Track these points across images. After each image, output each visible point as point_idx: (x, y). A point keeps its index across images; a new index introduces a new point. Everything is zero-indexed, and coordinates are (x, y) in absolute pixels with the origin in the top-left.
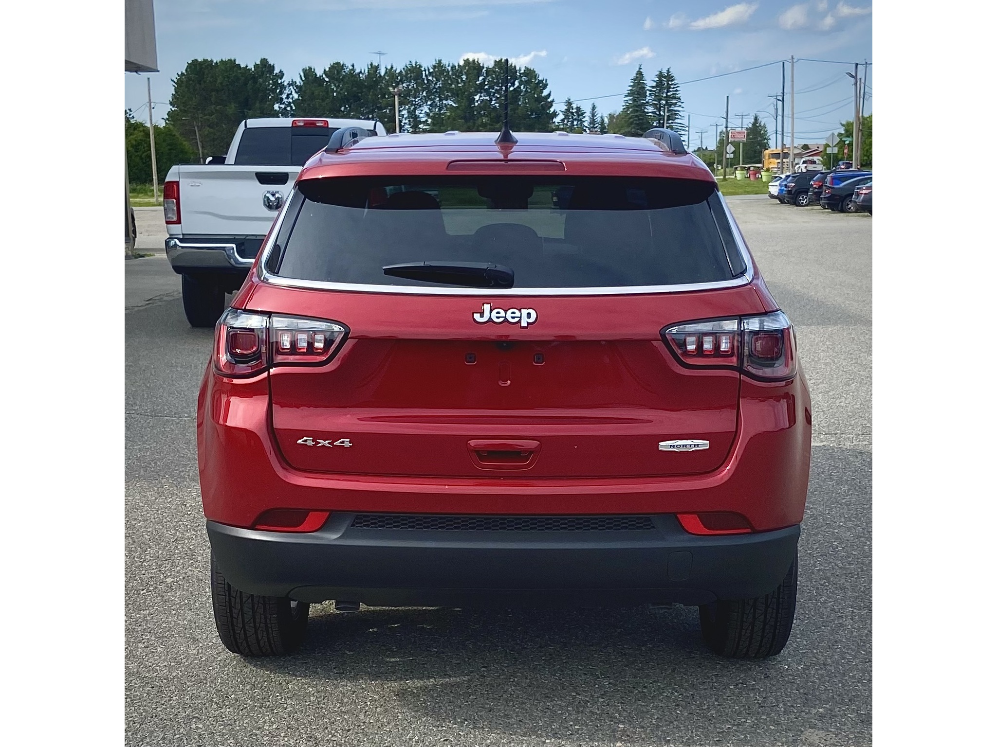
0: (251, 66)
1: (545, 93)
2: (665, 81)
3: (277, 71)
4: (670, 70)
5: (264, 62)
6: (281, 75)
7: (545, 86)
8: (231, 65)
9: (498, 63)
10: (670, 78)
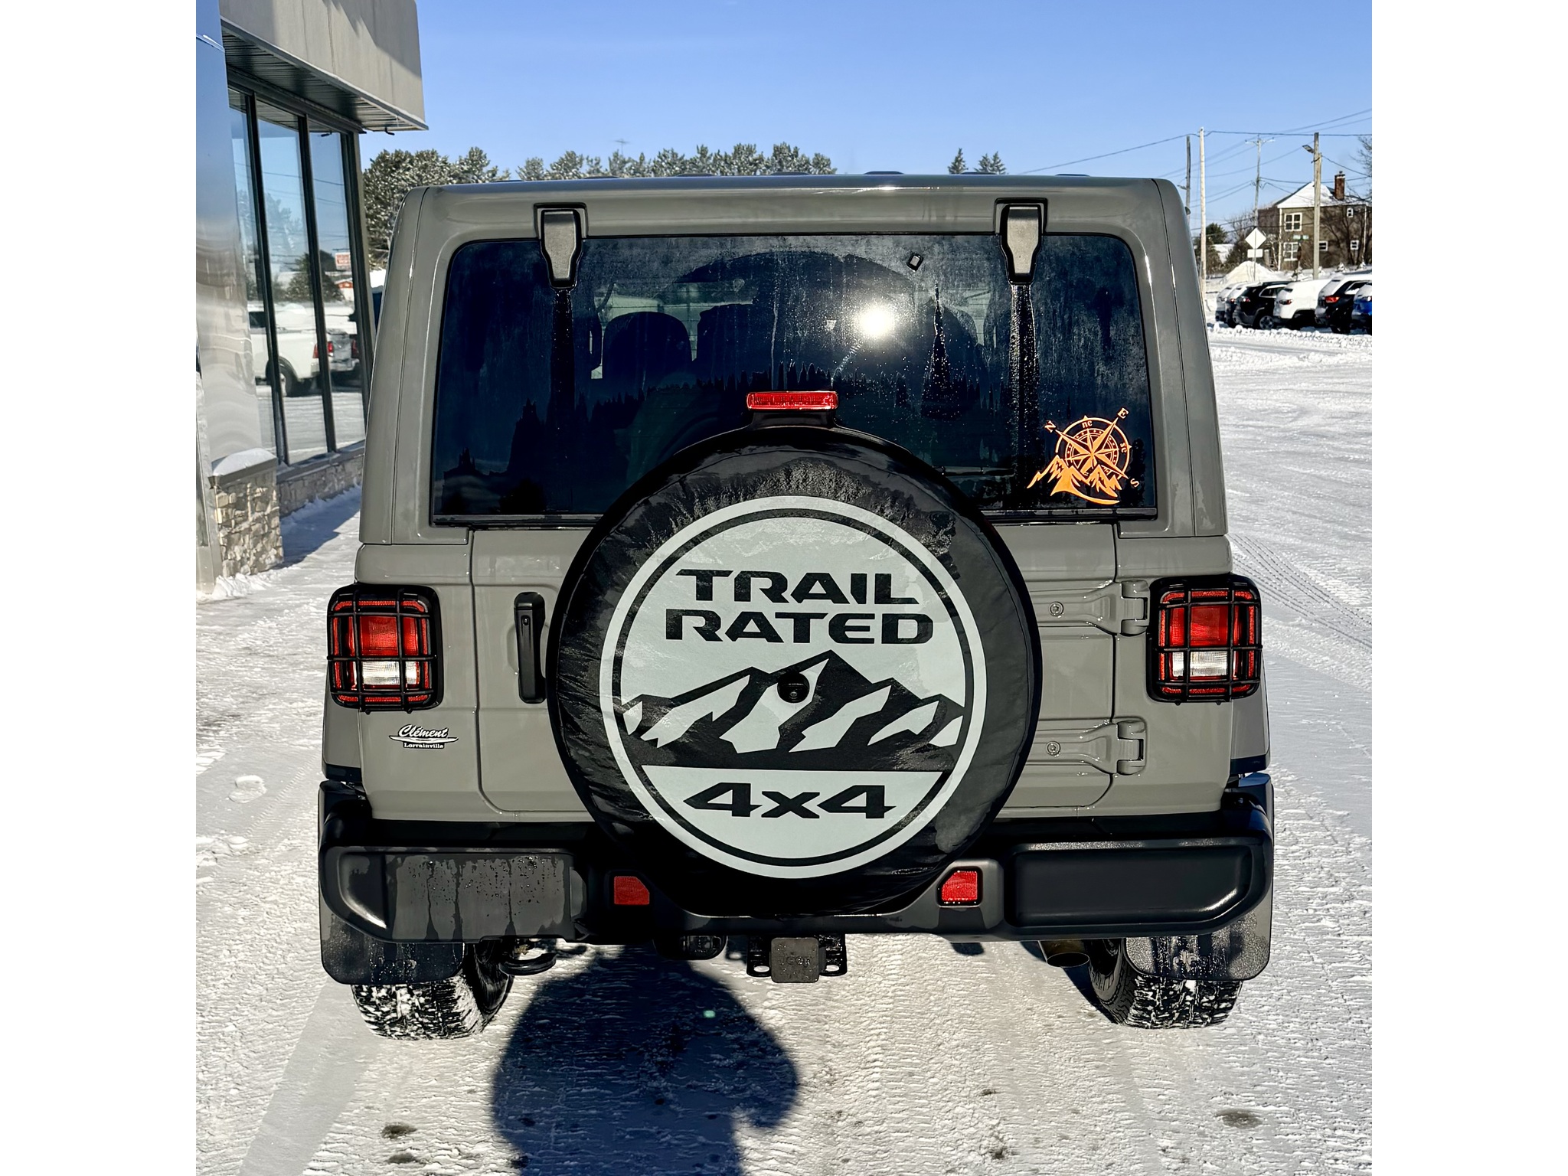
4: (999, 156)
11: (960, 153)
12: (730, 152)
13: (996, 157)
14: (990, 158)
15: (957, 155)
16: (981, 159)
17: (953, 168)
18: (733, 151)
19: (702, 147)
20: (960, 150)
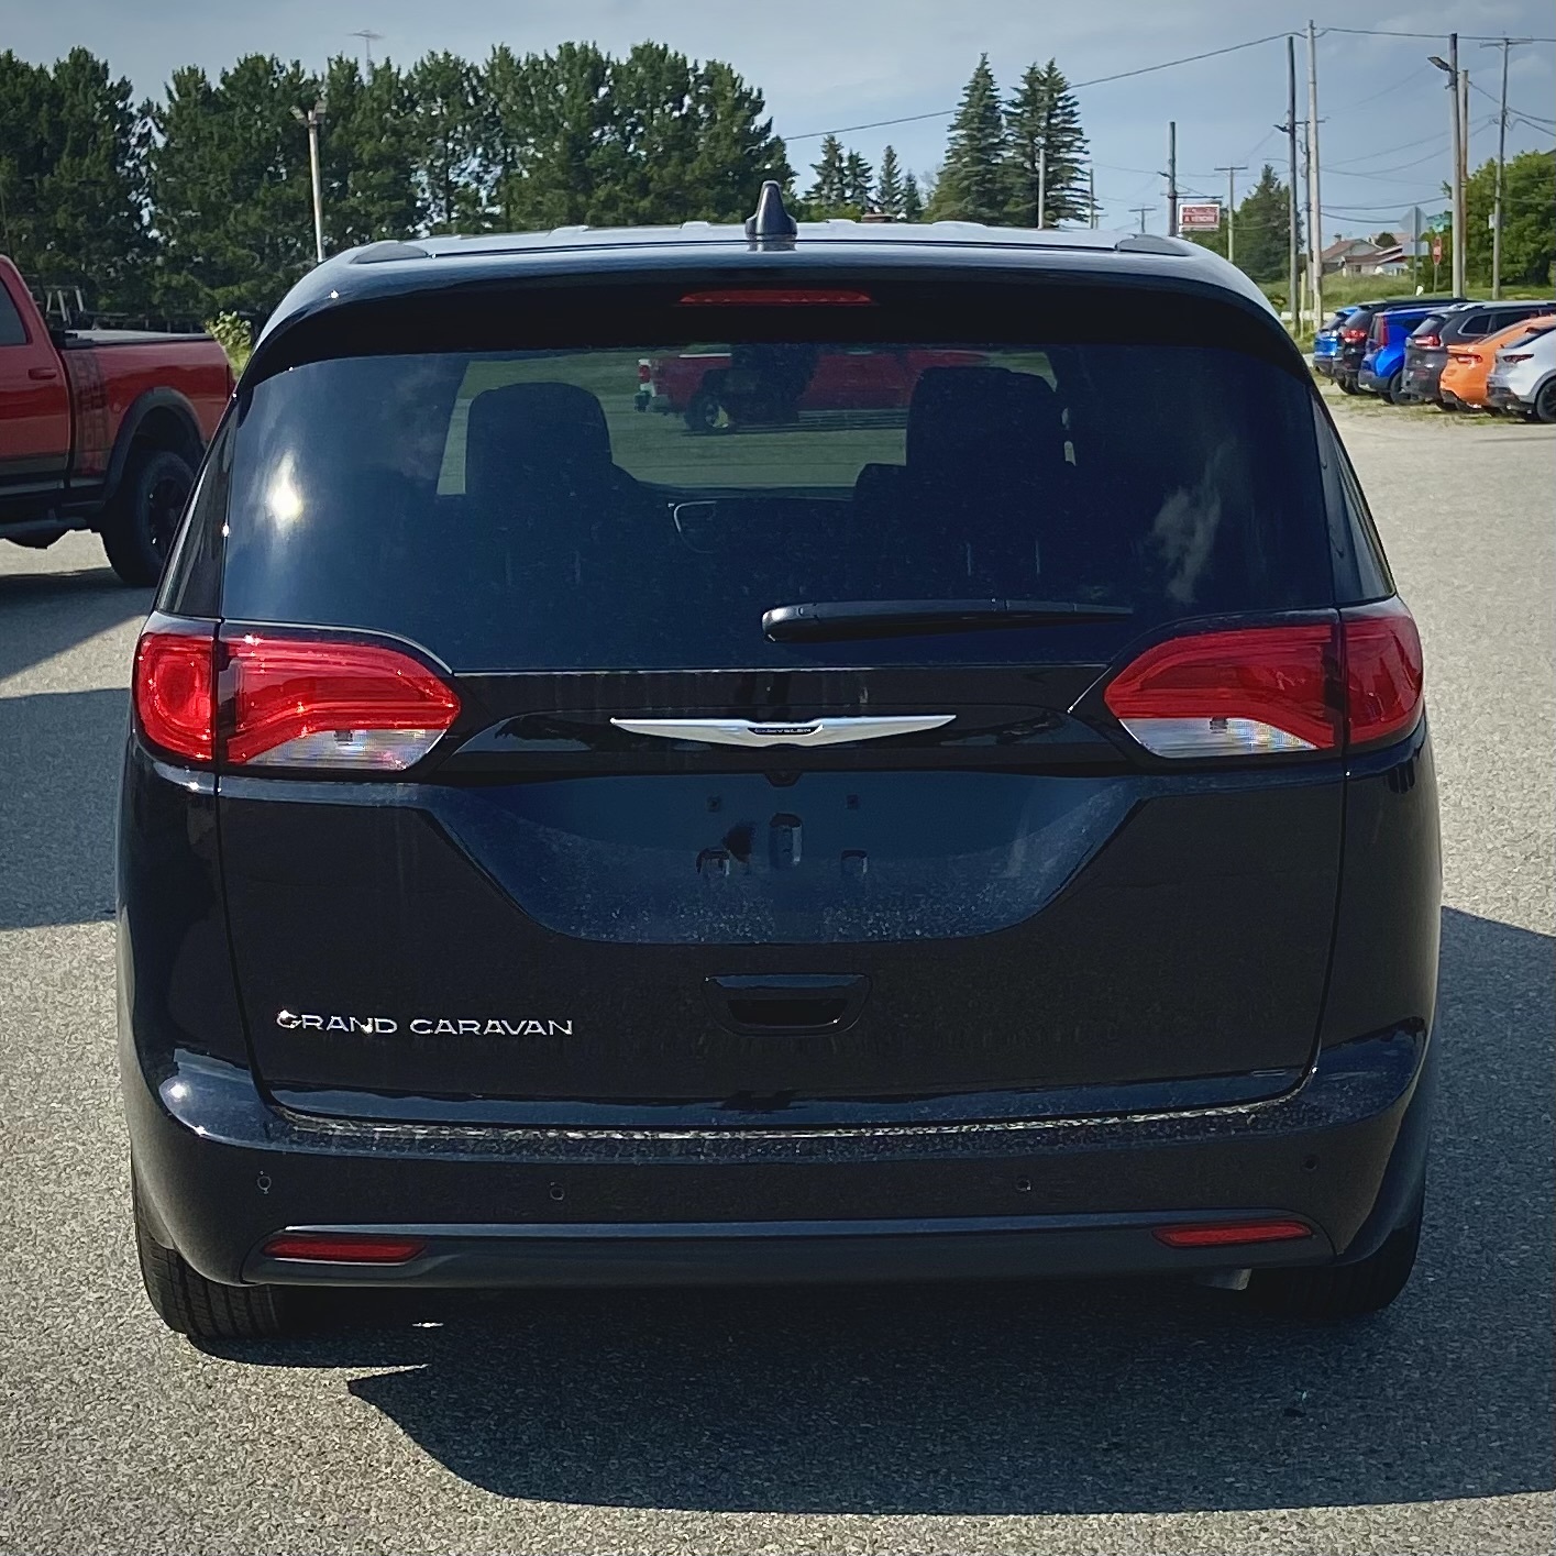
0: (50, 70)
2: (1044, 90)
3: (113, 79)
4: (1057, 66)
5: (80, 58)
6: (124, 90)
7: (758, 106)
10: (1055, 82)
11: (984, 63)
12: (554, 55)
13: (1051, 68)
14: (1042, 67)
15: (978, 66)
16: (1026, 72)
17: (974, 89)
18: (557, 52)
19: (501, 48)
20: (984, 57)
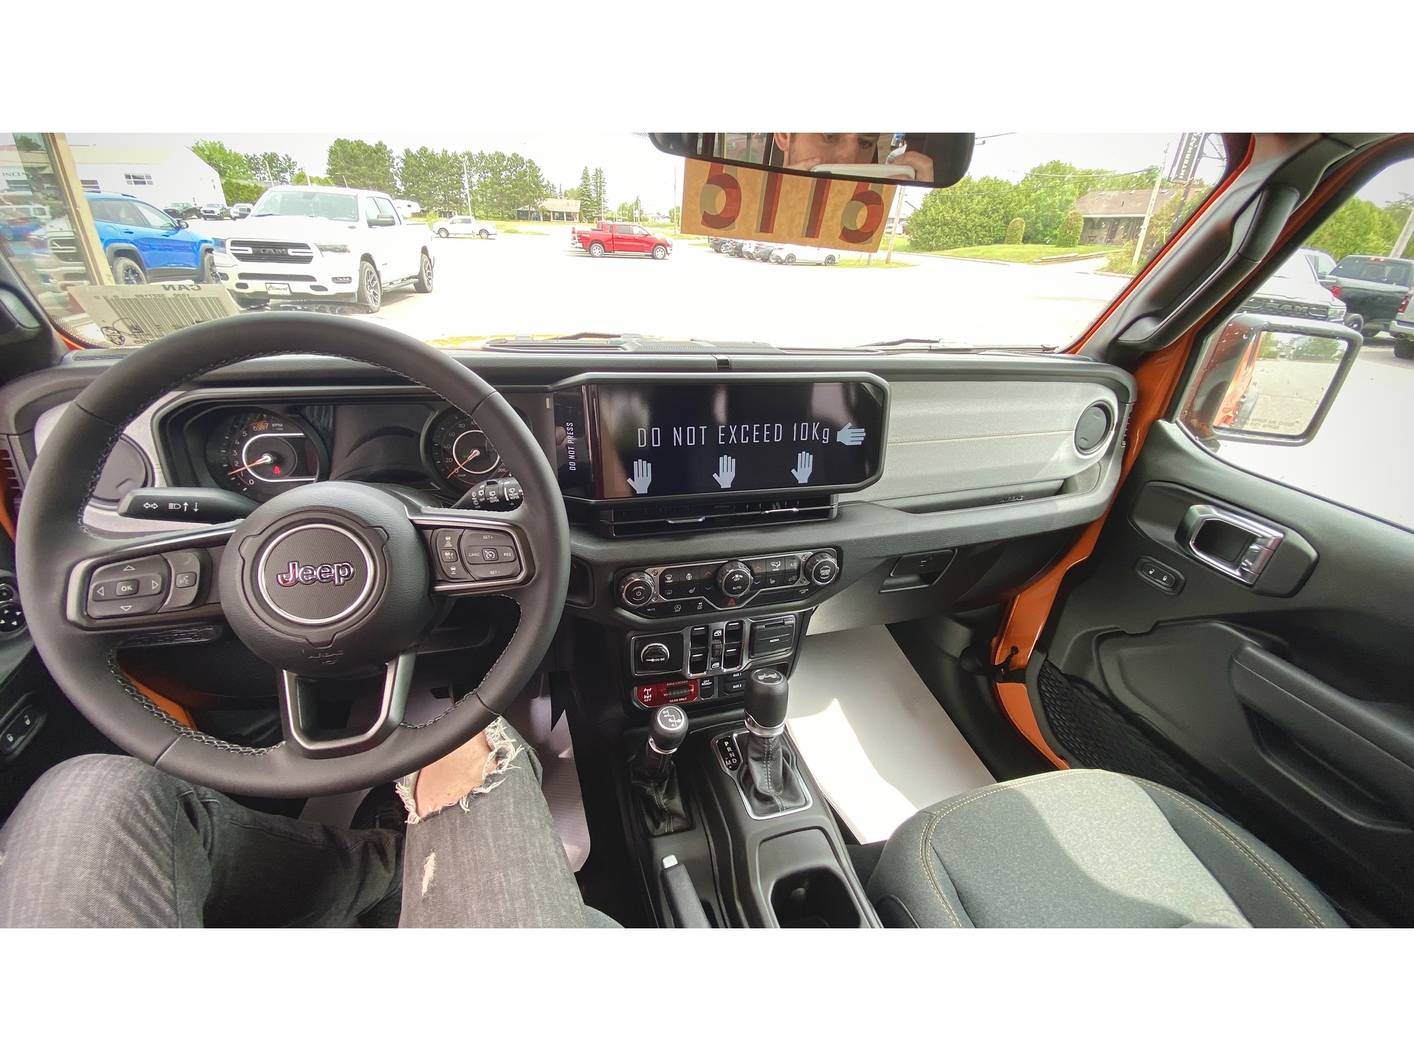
0: (374, 146)
1: (539, 174)
2: (599, 173)
3: (388, 149)
5: (380, 143)
6: (391, 152)
7: (539, 170)
8: (360, 144)
9: (515, 155)
10: (601, 172)
